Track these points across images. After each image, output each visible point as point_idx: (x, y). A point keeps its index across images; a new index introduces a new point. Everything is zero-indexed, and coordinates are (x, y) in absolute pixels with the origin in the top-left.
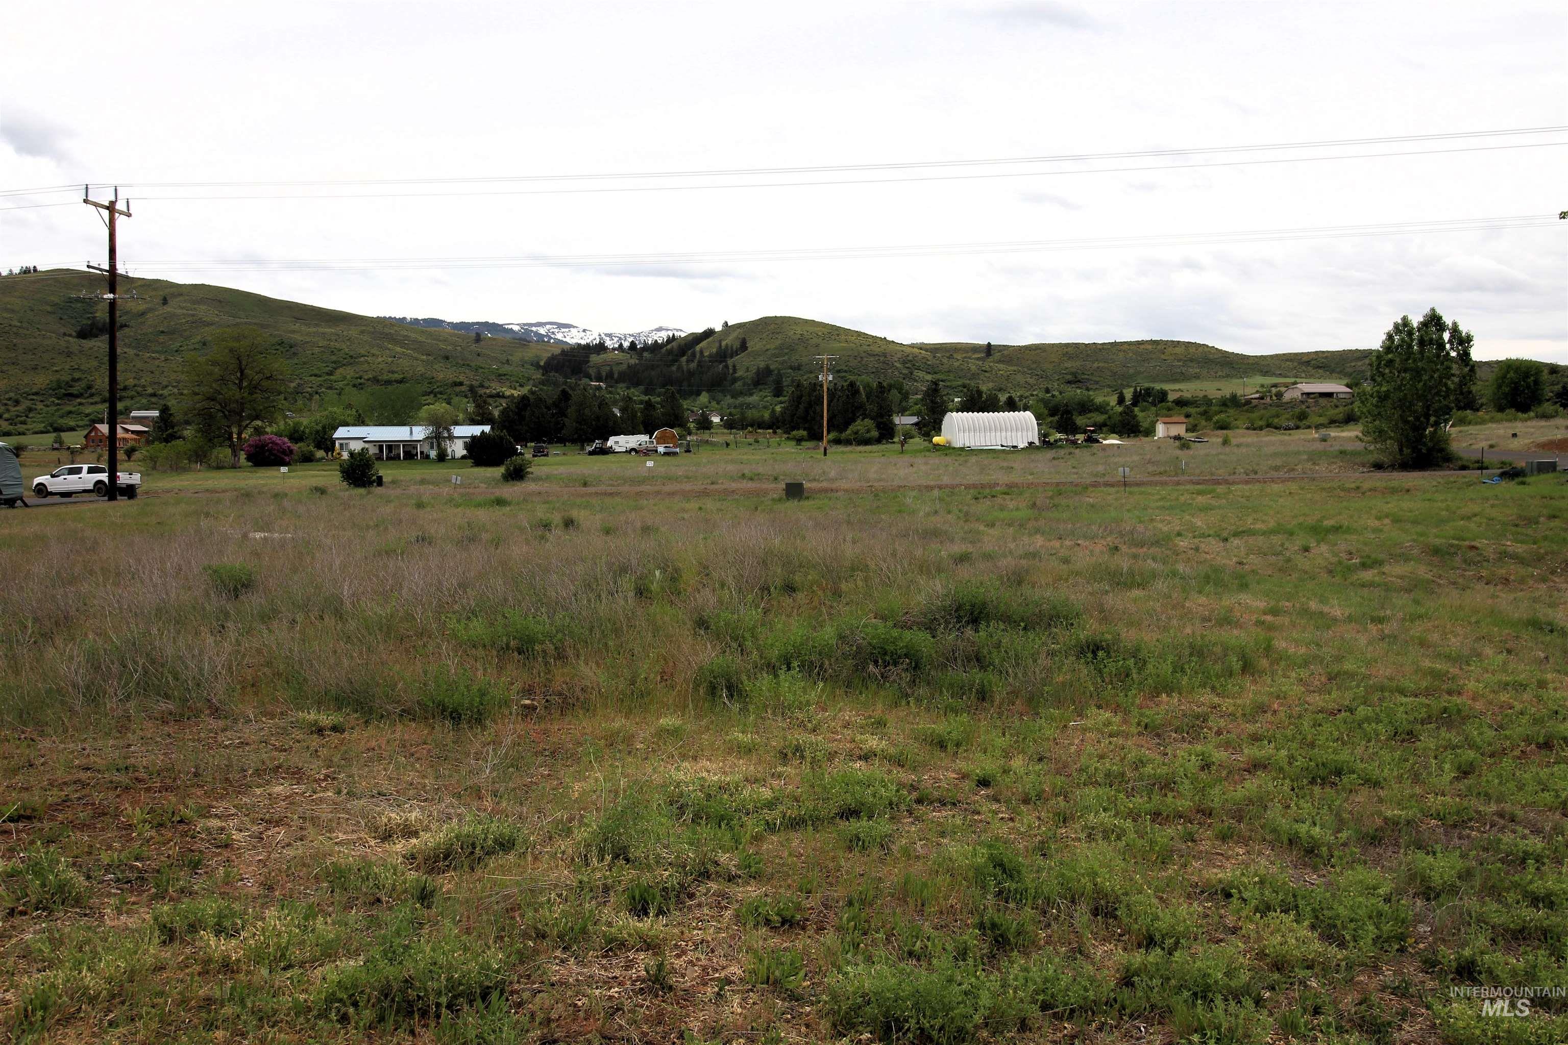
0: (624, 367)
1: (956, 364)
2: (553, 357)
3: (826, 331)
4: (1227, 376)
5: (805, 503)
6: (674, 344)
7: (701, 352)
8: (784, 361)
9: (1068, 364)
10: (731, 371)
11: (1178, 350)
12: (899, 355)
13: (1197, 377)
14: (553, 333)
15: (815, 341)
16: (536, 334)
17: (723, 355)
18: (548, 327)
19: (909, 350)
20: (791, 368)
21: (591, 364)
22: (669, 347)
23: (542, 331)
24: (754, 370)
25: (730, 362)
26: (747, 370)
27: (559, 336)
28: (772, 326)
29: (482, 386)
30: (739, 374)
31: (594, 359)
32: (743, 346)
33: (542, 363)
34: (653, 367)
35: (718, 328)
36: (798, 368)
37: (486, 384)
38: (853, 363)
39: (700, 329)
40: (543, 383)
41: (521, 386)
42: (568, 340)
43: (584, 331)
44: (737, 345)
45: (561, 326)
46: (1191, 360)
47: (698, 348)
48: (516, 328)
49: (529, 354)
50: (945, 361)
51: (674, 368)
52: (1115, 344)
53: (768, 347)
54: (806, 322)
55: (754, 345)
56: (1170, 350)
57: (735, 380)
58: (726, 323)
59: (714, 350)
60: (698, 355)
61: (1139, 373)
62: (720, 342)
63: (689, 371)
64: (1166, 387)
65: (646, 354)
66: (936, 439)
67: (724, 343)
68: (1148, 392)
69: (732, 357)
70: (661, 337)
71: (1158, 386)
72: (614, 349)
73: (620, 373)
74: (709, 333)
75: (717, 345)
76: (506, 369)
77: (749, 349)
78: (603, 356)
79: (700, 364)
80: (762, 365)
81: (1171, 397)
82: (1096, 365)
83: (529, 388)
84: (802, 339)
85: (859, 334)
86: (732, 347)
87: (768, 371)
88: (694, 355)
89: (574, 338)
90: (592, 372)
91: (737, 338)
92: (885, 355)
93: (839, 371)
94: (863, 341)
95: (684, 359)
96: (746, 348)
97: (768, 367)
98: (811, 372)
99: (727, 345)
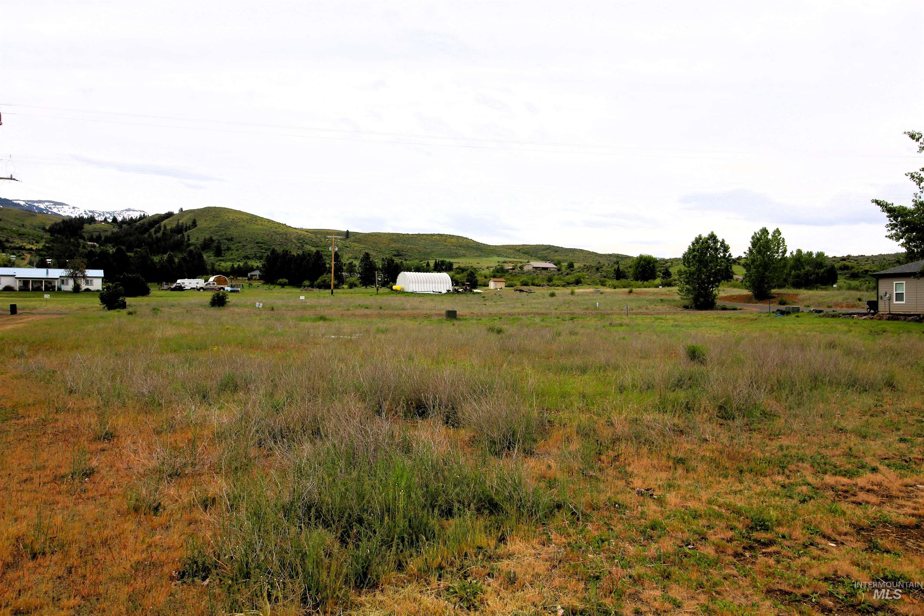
0: (109, 234)
1: (329, 241)
2: (56, 224)
3: (248, 218)
4: (480, 256)
5: (456, 322)
6: (144, 220)
7: (165, 227)
8: (222, 235)
9: (393, 245)
10: (186, 239)
11: (453, 240)
12: (295, 235)
13: (464, 256)
14: (50, 208)
15: (241, 224)
16: (38, 208)
17: (180, 229)
18: (47, 204)
19: (300, 232)
20: (226, 239)
21: (85, 230)
22: (141, 222)
23: (42, 206)
24: (201, 240)
25: (186, 234)
26: (197, 239)
27: (55, 210)
28: (213, 213)
29: (7, 241)
30: (192, 241)
31: (87, 227)
32: (194, 224)
33: (47, 228)
34: (130, 235)
35: (176, 212)
36: (231, 239)
37: (11, 240)
38: (267, 238)
39: (163, 212)
40: (53, 241)
41: (37, 242)
42: (61, 213)
43: (74, 208)
44: (190, 223)
45: (56, 204)
46: (460, 246)
47: (163, 223)
48: (22, 203)
49: (37, 221)
50: (323, 240)
51: (146, 236)
52: (419, 235)
53: (210, 225)
54: (235, 211)
55: (201, 223)
56: (448, 240)
57: (189, 245)
58: (181, 209)
59: (174, 226)
60: (162, 229)
61: (433, 252)
62: (178, 220)
63: (157, 238)
64: (452, 260)
65: (124, 226)
66: (394, 287)
67: (180, 222)
68: (443, 263)
69: (186, 231)
70: (135, 215)
71: (448, 260)
72: (101, 222)
73: (106, 237)
74: (170, 215)
75: (176, 223)
76: (22, 230)
77: (198, 226)
78: (93, 226)
79: (164, 234)
80: (207, 237)
81: (455, 266)
82: (409, 246)
83: (43, 244)
84: (234, 223)
85: (269, 221)
86: (186, 224)
87: (211, 240)
88: (159, 228)
89: (66, 212)
90: (86, 235)
91: (189, 219)
92: (286, 234)
93: (257, 243)
94: (272, 225)
95: (152, 230)
96: (196, 226)
97: (211, 238)
98: (240, 243)
99: (182, 223)
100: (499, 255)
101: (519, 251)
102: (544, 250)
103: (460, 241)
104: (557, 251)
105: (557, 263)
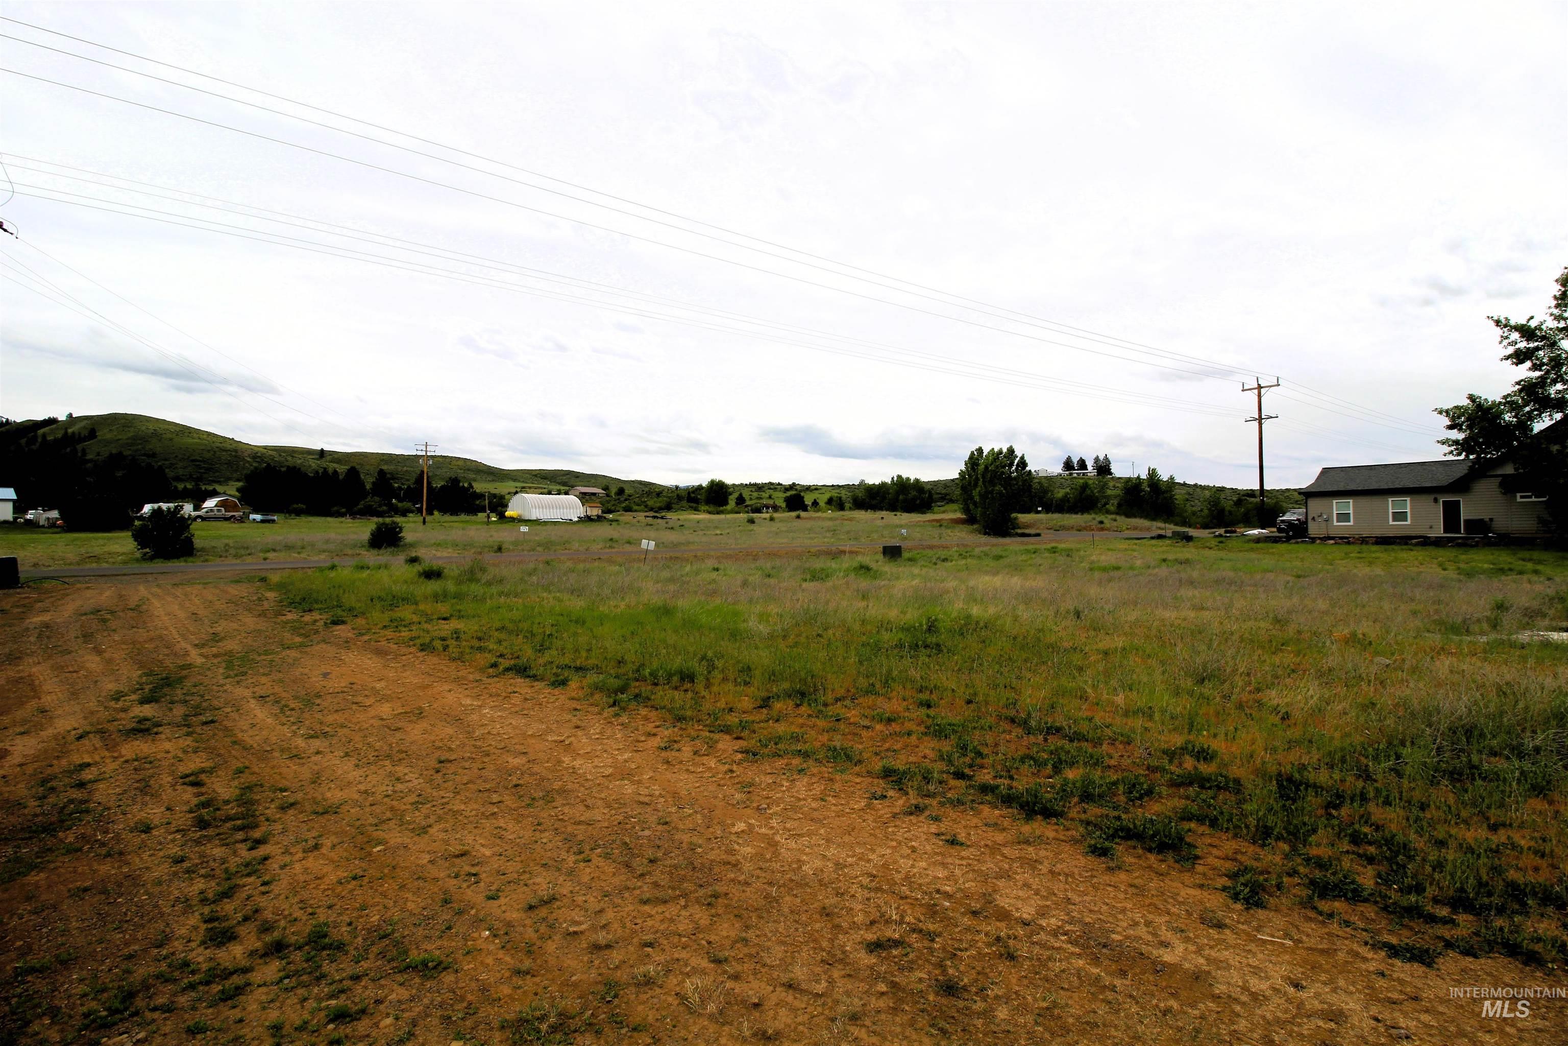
1: (299, 462)
3: (178, 429)
6: (8, 425)
7: (43, 437)
8: (137, 450)
10: (80, 454)
11: (460, 463)
12: (249, 452)
15: (169, 436)
17: (69, 441)
19: (256, 449)
20: (144, 455)
24: (105, 455)
25: (79, 447)
26: (98, 454)
28: (123, 421)
30: (89, 457)
32: (93, 435)
35: (62, 417)
36: (153, 456)
38: (207, 455)
39: (40, 417)
44: (85, 433)
46: (469, 470)
47: (41, 432)
50: (289, 458)
53: (120, 437)
54: (158, 420)
55: (104, 434)
56: (454, 462)
57: (85, 462)
58: (70, 415)
59: (59, 436)
60: (40, 440)
62: (66, 429)
63: (31, 451)
66: (508, 514)
67: (70, 431)
69: (79, 443)
74: (52, 421)
75: (62, 432)
77: (99, 438)
79: (42, 446)
80: (114, 451)
82: (405, 469)
84: (156, 435)
85: (209, 434)
86: (80, 434)
87: (121, 456)
88: (36, 437)
91: (84, 428)
92: (236, 451)
93: (193, 461)
94: (214, 439)
95: (23, 441)
96: (96, 437)
97: (120, 453)
98: (166, 460)
99: (73, 433)
100: (515, 480)
101: (536, 476)
102: (564, 475)
103: (468, 463)
104: (578, 477)
105: (606, 488)
